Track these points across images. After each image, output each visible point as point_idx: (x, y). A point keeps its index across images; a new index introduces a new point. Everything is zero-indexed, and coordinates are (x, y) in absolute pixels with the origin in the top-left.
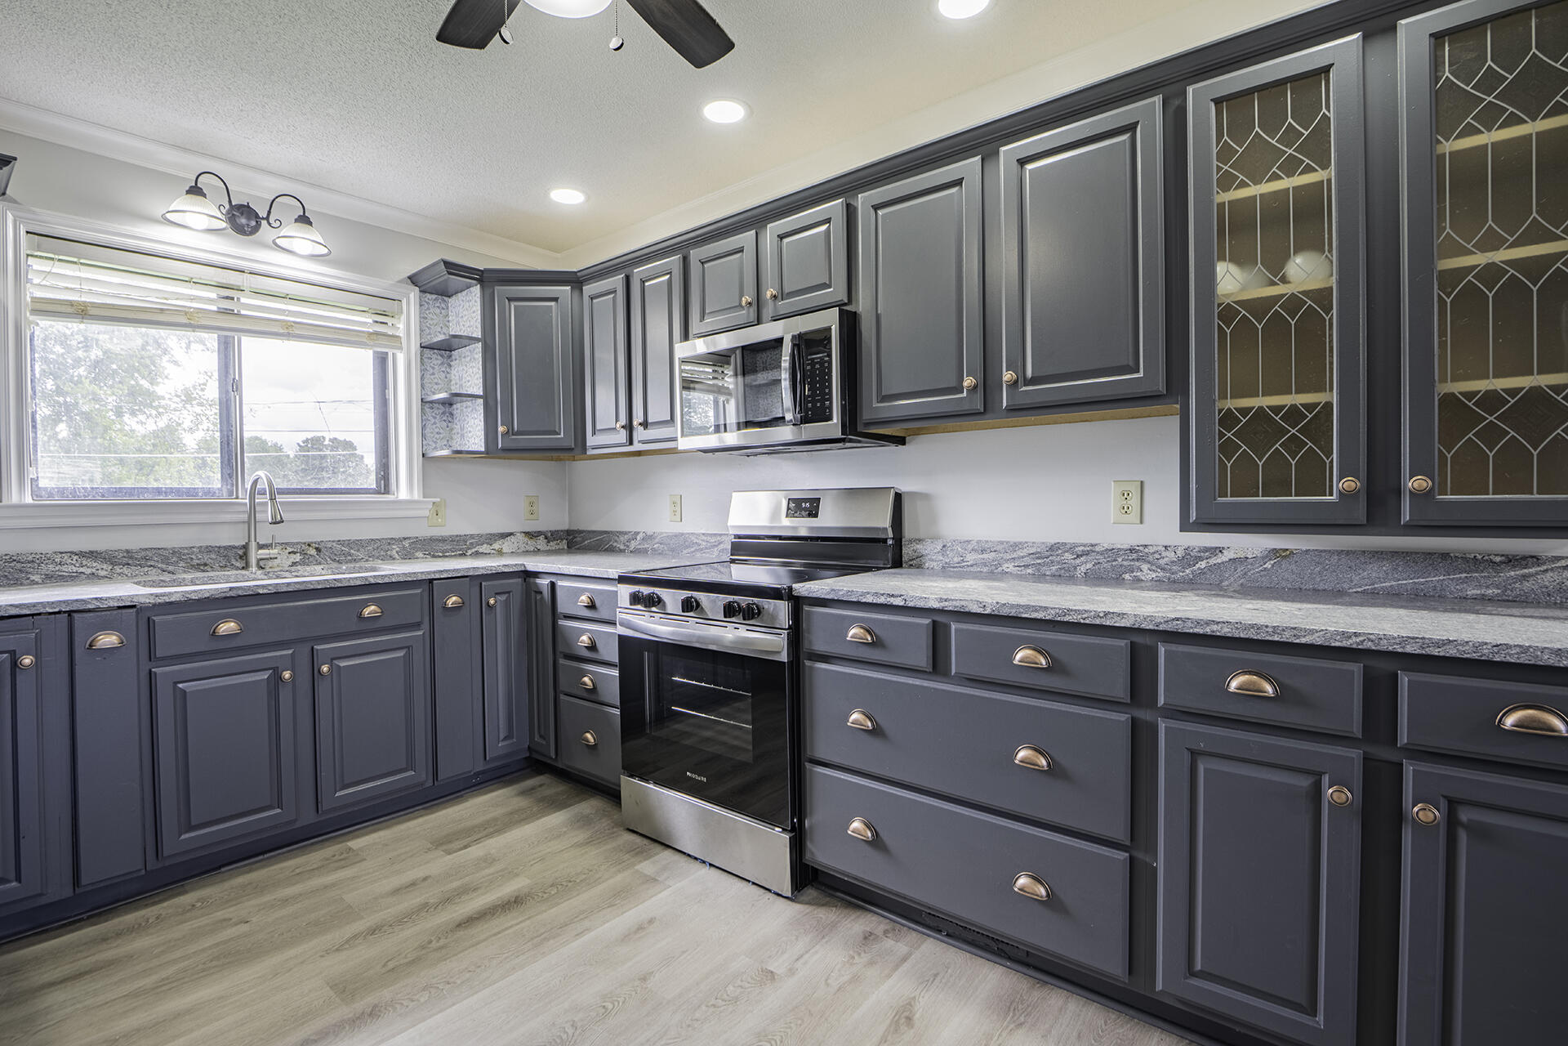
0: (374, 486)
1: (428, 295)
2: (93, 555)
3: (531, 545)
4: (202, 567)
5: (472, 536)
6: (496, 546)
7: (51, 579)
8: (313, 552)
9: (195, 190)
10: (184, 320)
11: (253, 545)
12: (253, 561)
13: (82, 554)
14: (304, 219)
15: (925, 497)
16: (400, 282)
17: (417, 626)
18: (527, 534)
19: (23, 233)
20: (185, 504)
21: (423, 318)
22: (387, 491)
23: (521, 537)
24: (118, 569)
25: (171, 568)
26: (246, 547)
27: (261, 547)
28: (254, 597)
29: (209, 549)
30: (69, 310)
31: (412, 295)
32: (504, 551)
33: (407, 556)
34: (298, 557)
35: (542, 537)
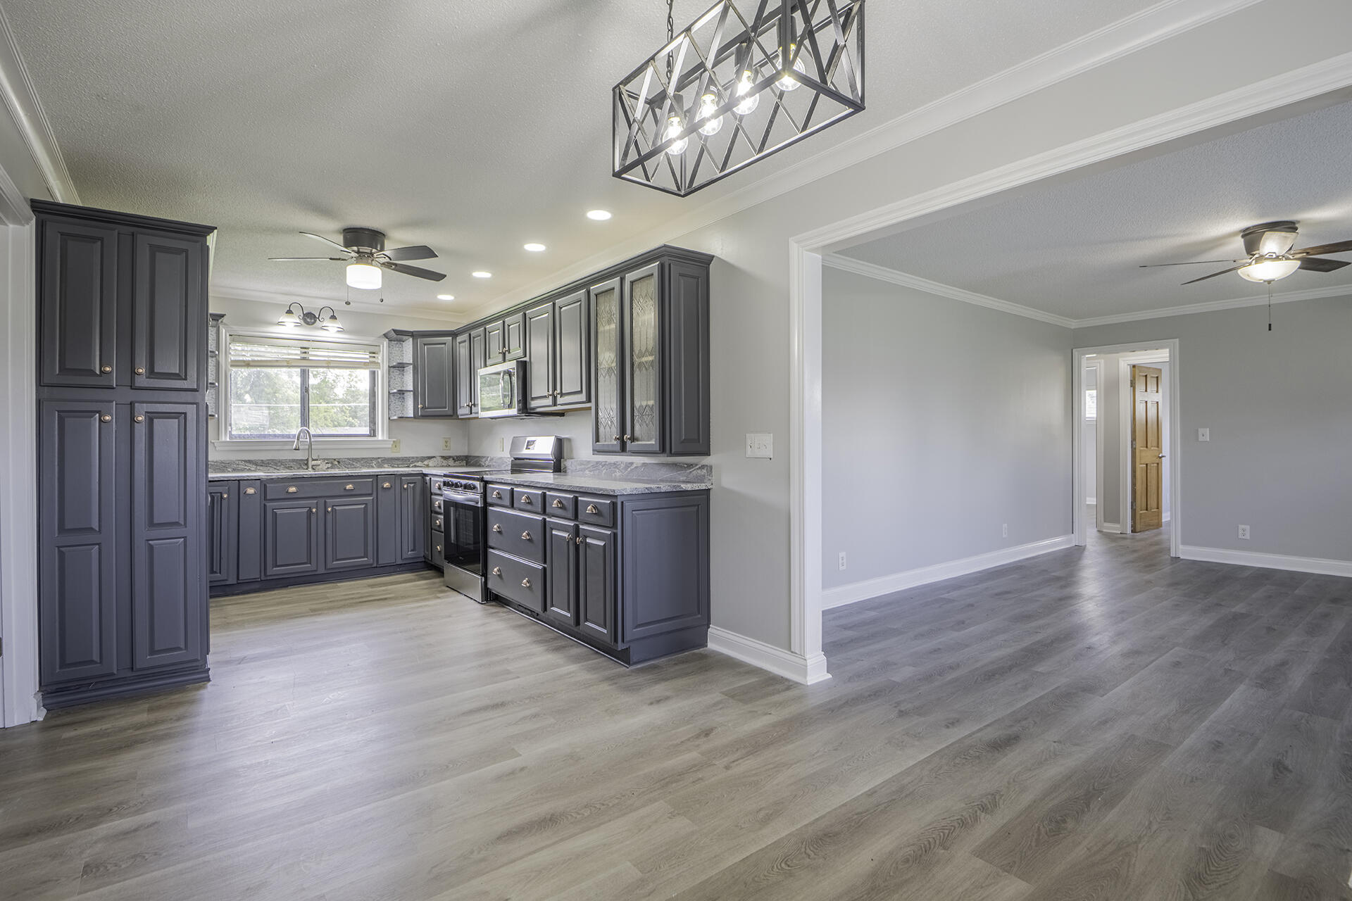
0: (368, 433)
1: (393, 342)
2: (250, 462)
3: (445, 463)
4: (290, 468)
5: (413, 458)
6: (426, 463)
7: (234, 470)
8: (336, 463)
9: (289, 312)
10: (286, 364)
11: (310, 459)
12: (310, 466)
13: (245, 461)
14: (333, 317)
15: (569, 440)
16: (380, 337)
17: (370, 495)
18: (443, 457)
19: (228, 335)
20: (284, 442)
21: (390, 353)
22: (374, 436)
23: (439, 459)
24: (258, 468)
25: (278, 468)
26: (307, 460)
27: (313, 460)
28: (302, 478)
29: (293, 461)
30: (243, 364)
31: (385, 343)
32: (430, 465)
33: (380, 466)
34: (330, 465)
35: (451, 459)
